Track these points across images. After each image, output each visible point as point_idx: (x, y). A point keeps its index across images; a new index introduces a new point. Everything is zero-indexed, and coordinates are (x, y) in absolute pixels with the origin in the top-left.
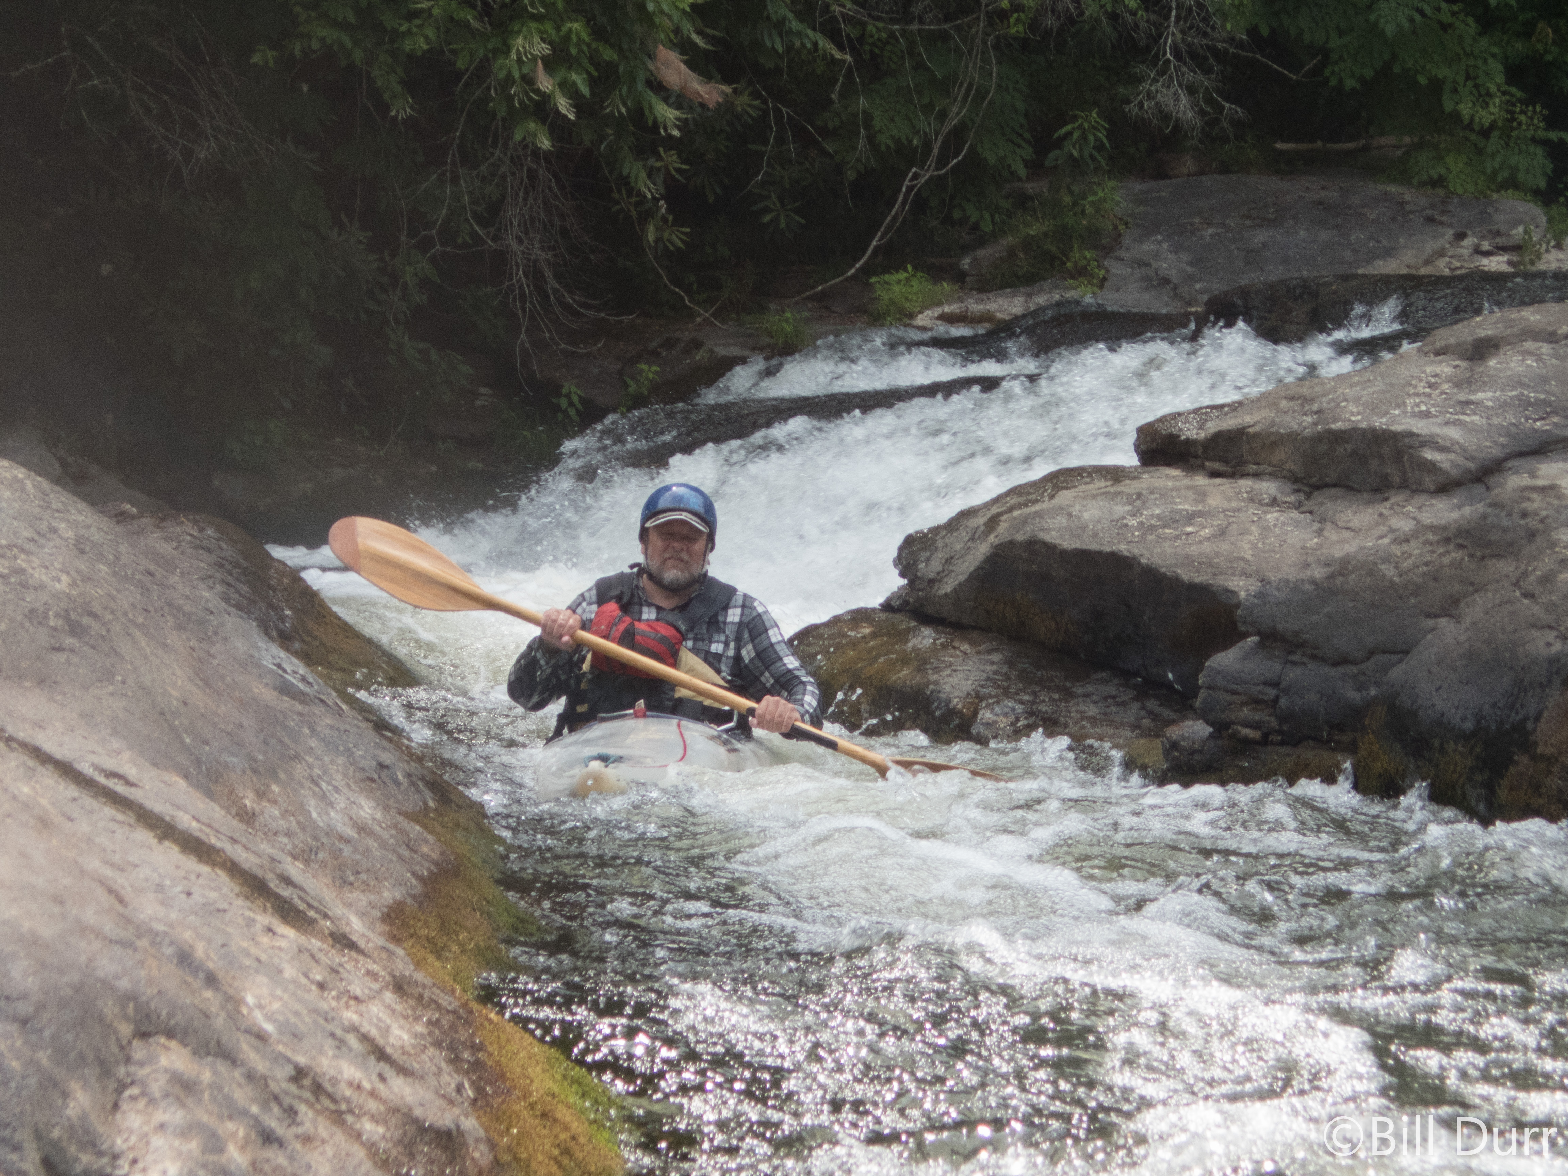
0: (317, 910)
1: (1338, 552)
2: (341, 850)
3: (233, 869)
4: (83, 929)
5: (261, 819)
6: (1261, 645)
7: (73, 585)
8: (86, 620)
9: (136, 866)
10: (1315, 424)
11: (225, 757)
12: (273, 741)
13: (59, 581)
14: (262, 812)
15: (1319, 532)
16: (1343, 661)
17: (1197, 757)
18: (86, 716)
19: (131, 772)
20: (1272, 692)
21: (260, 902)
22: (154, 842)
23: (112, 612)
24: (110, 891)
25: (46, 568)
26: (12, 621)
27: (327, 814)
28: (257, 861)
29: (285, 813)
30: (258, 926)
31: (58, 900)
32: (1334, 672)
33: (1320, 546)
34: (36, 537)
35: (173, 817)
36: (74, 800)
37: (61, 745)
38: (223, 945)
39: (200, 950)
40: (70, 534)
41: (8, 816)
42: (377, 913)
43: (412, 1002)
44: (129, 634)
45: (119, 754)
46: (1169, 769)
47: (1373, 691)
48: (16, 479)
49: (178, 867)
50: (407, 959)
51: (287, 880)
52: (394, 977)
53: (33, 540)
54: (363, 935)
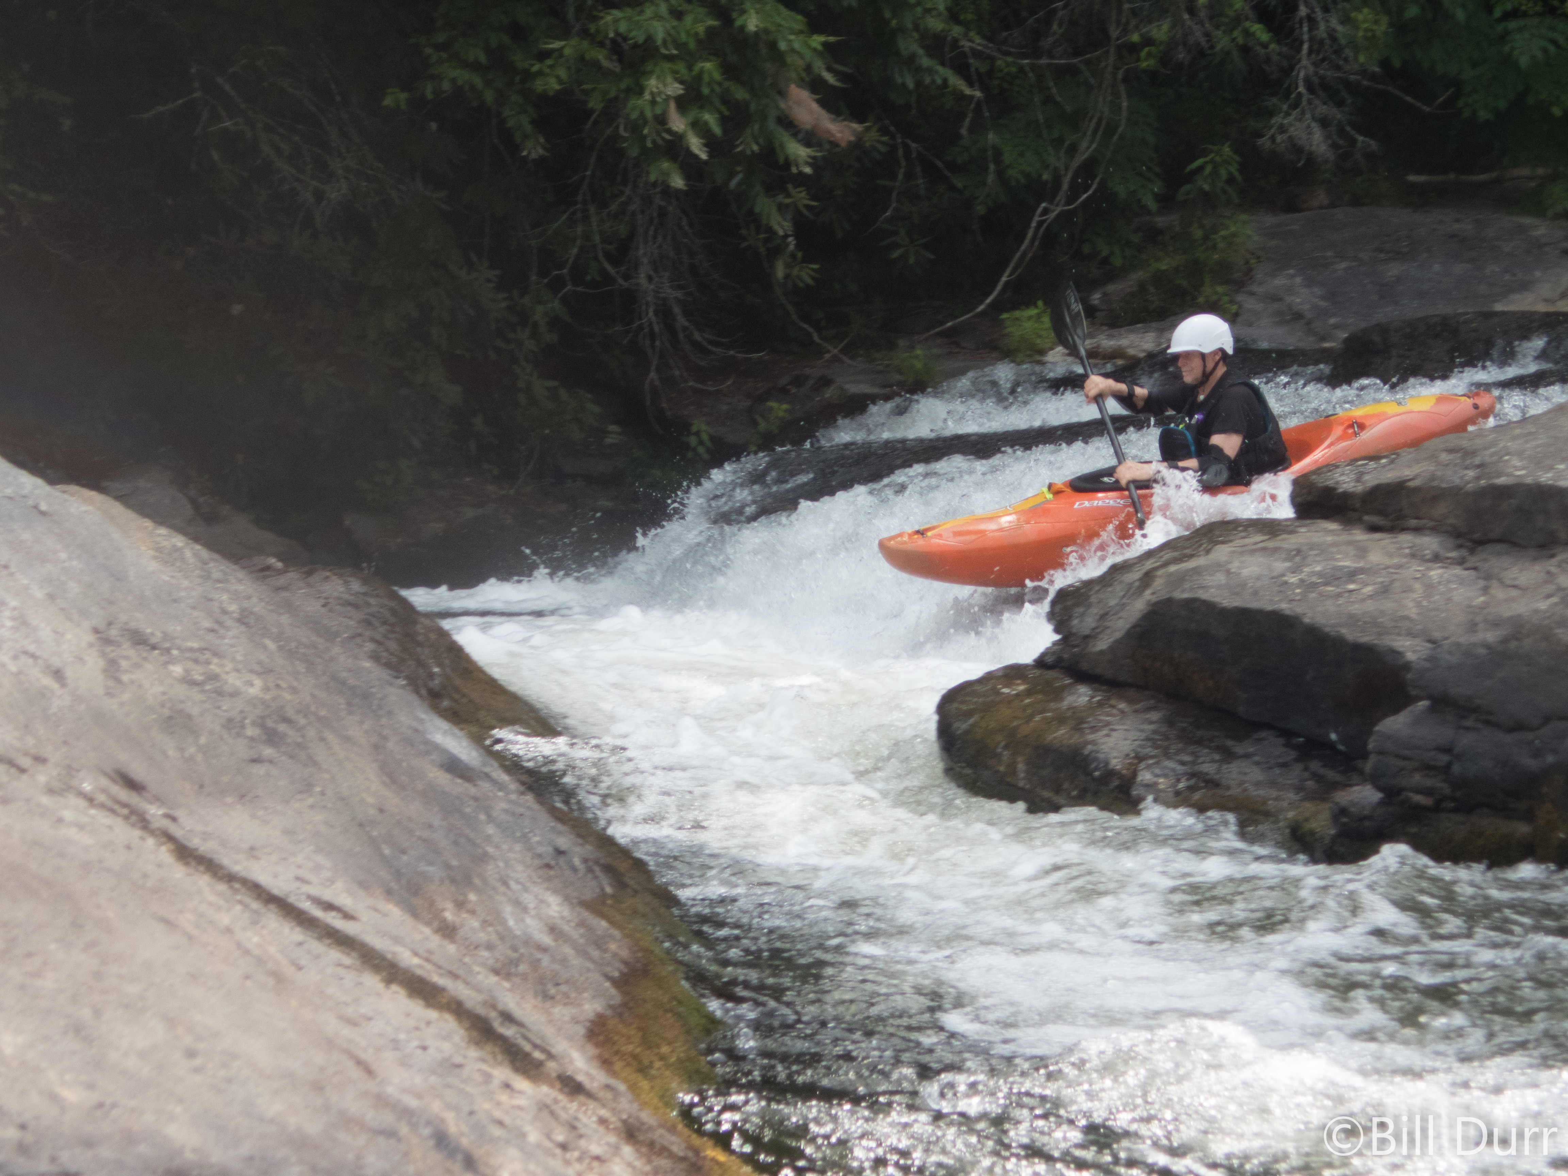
0: (544, 1050)
1: (1507, 612)
2: (539, 960)
3: (457, 1009)
4: (347, 1121)
5: (461, 933)
6: (1432, 710)
7: (266, 689)
8: (282, 728)
9: (370, 1019)
10: (1478, 478)
11: (423, 867)
12: (462, 840)
13: (252, 685)
14: (462, 925)
15: (1485, 590)
16: (1518, 727)
17: (1367, 823)
18: (289, 832)
19: (345, 901)
20: (1444, 758)
21: (489, 1047)
22: (380, 986)
23: (305, 716)
24: (359, 1063)
25: (238, 671)
26: (211, 733)
27: (523, 920)
28: (480, 998)
29: (485, 923)
30: (496, 1083)
31: (318, 1087)
32: (1509, 738)
33: (1486, 605)
34: (216, 627)
35: (394, 953)
36: (300, 944)
37: (276, 876)
38: (471, 1113)
39: (453, 1125)
40: (233, 607)
41: (247, 977)
42: (581, 1030)
43: (644, 1150)
44: (323, 739)
45: (333, 882)
46: (1339, 835)
47: (1550, 759)
48: (176, 549)
49: (408, 1015)
50: (629, 1096)
51: (508, 1017)
52: (624, 1122)
53: (212, 631)
54: (588, 1074)
